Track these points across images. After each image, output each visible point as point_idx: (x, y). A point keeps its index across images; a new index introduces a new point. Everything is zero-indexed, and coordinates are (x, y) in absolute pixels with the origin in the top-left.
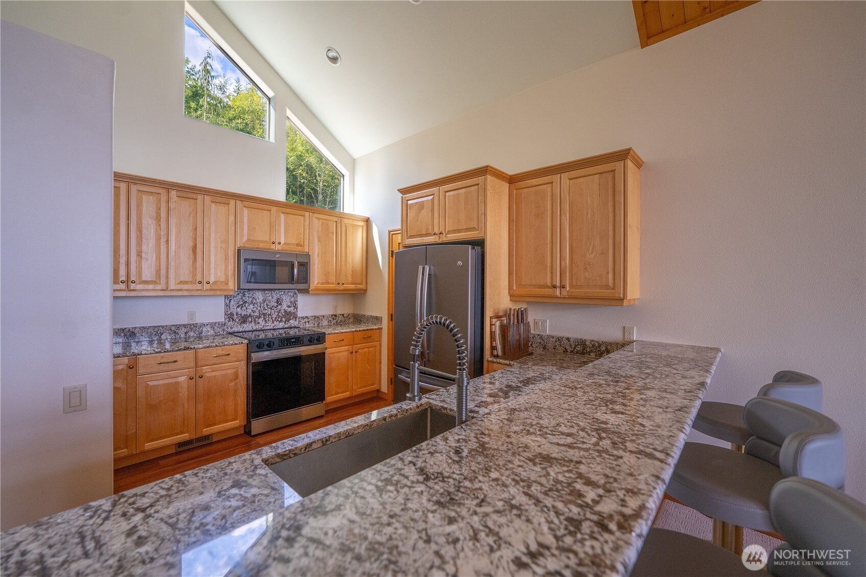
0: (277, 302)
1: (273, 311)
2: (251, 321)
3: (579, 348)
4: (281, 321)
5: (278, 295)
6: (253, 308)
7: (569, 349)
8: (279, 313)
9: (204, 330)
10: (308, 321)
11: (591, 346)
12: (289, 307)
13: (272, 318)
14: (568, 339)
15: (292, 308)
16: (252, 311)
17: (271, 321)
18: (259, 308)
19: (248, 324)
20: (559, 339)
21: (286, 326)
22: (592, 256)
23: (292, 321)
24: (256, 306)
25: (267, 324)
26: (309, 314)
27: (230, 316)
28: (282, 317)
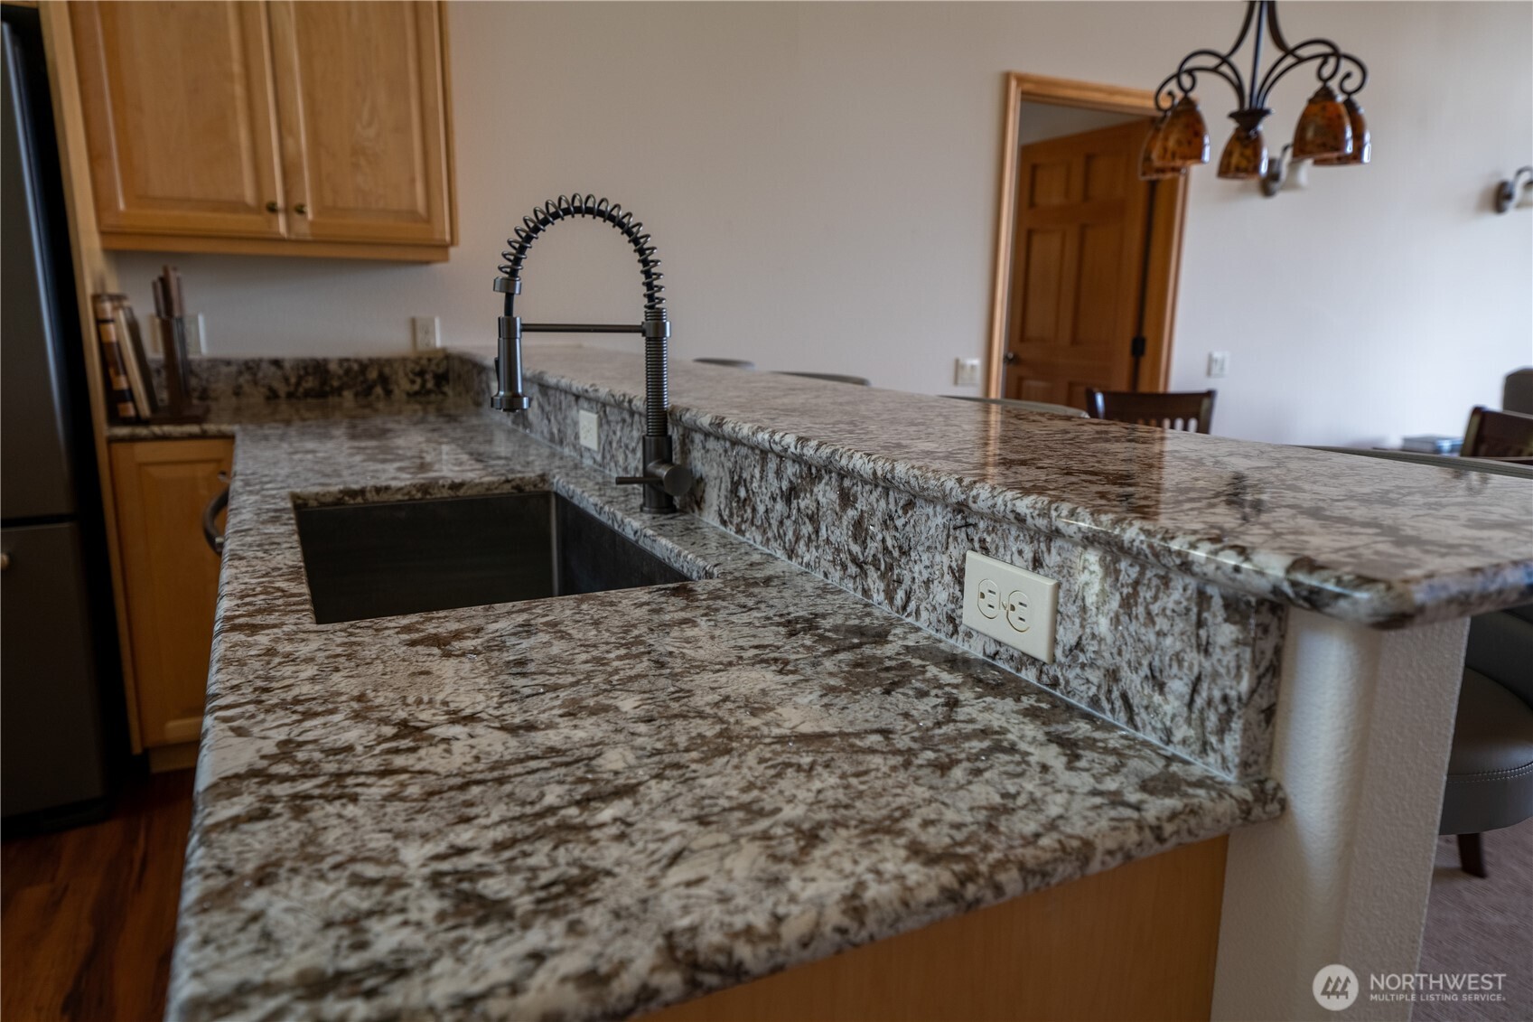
3: (310, 383)
7: (282, 390)
11: (341, 372)
14: (277, 363)
20: (251, 367)
22: (371, 132)
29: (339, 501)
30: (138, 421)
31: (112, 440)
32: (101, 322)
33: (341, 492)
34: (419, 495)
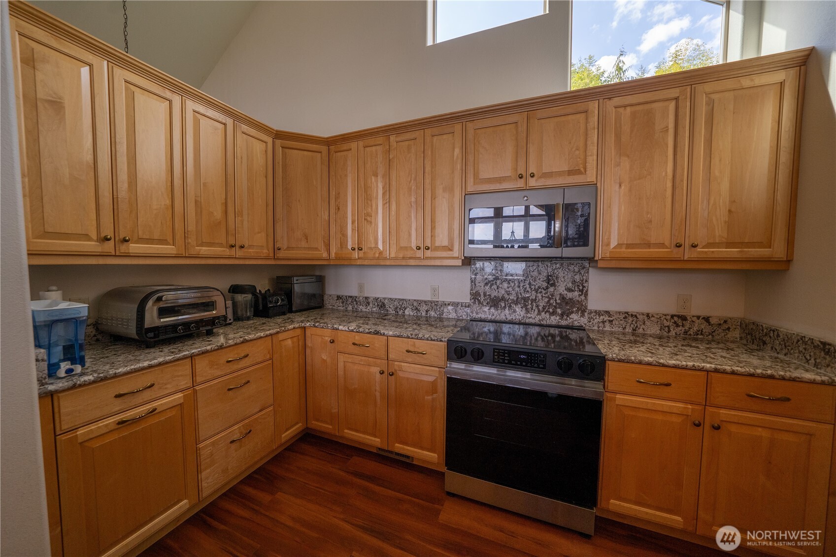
0: (548, 281)
1: (539, 295)
2: (505, 307)
4: (553, 313)
5: (550, 270)
6: (508, 288)
8: (550, 299)
10: (611, 321)
12: (569, 290)
13: (537, 306)
15: (576, 293)
16: (506, 291)
17: (536, 311)
18: (517, 289)
19: (499, 311)
21: (564, 323)
23: (574, 316)
24: (512, 285)
25: (529, 315)
26: (612, 307)
27: (475, 296)
28: (555, 307)
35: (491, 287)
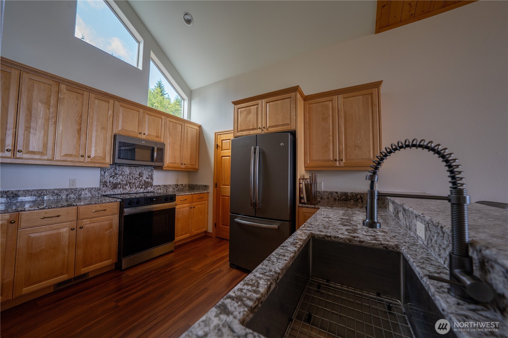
0: (140, 175)
1: (136, 181)
2: (120, 188)
3: (343, 197)
4: (142, 188)
5: (140, 170)
6: (122, 178)
7: (337, 199)
8: (140, 182)
9: (83, 193)
10: (160, 188)
11: (351, 196)
12: (147, 178)
13: (135, 186)
14: (336, 193)
15: (150, 179)
16: (121, 180)
17: (135, 187)
18: (126, 179)
19: (117, 190)
20: (331, 193)
21: (145, 191)
22: (360, 142)
23: (149, 188)
24: (124, 177)
25: (132, 190)
26: (160, 184)
27: (104, 184)
28: (142, 185)
29: (323, 238)
30: (304, 203)
31: (299, 207)
32: (300, 184)
33: (324, 235)
34: (348, 242)
35: (113, 178)
